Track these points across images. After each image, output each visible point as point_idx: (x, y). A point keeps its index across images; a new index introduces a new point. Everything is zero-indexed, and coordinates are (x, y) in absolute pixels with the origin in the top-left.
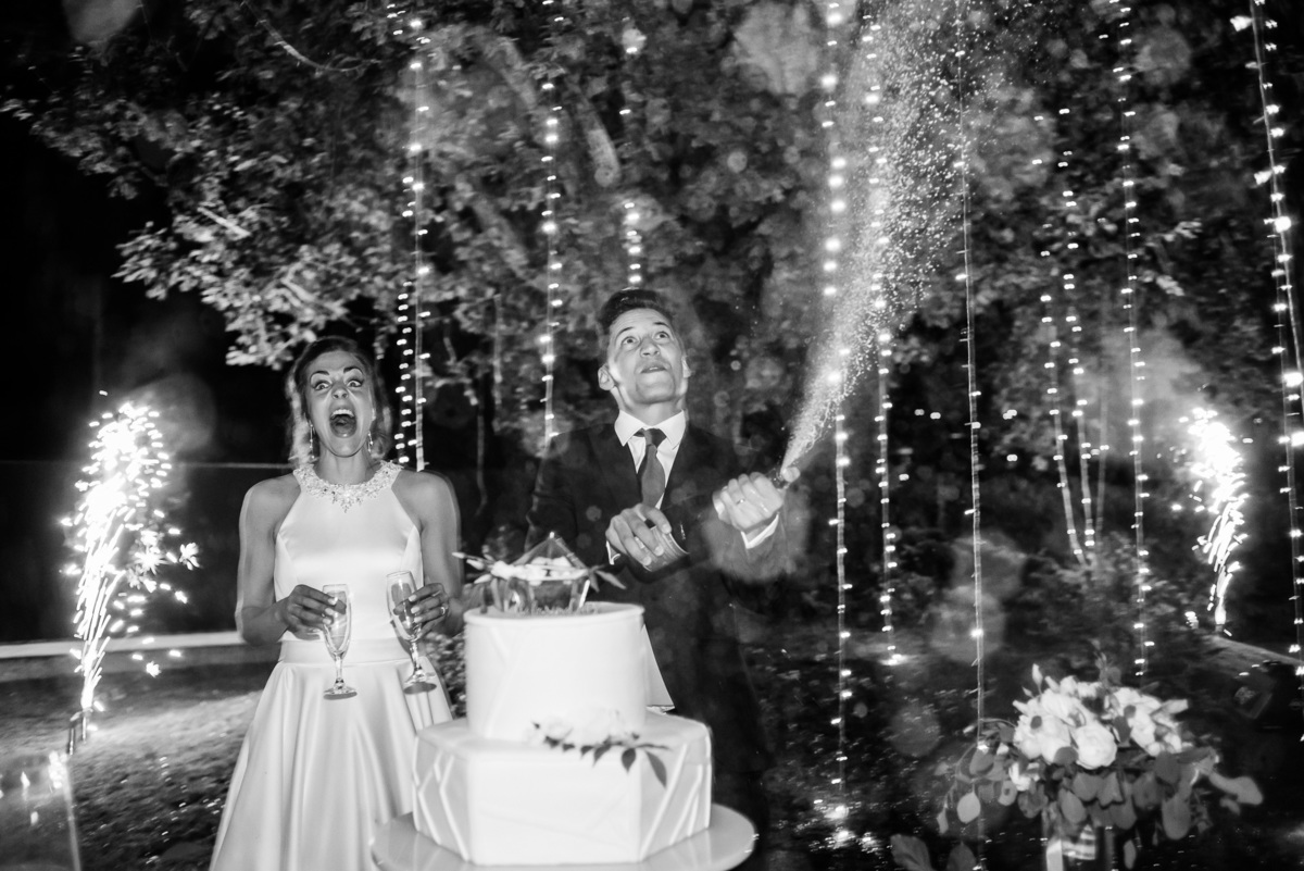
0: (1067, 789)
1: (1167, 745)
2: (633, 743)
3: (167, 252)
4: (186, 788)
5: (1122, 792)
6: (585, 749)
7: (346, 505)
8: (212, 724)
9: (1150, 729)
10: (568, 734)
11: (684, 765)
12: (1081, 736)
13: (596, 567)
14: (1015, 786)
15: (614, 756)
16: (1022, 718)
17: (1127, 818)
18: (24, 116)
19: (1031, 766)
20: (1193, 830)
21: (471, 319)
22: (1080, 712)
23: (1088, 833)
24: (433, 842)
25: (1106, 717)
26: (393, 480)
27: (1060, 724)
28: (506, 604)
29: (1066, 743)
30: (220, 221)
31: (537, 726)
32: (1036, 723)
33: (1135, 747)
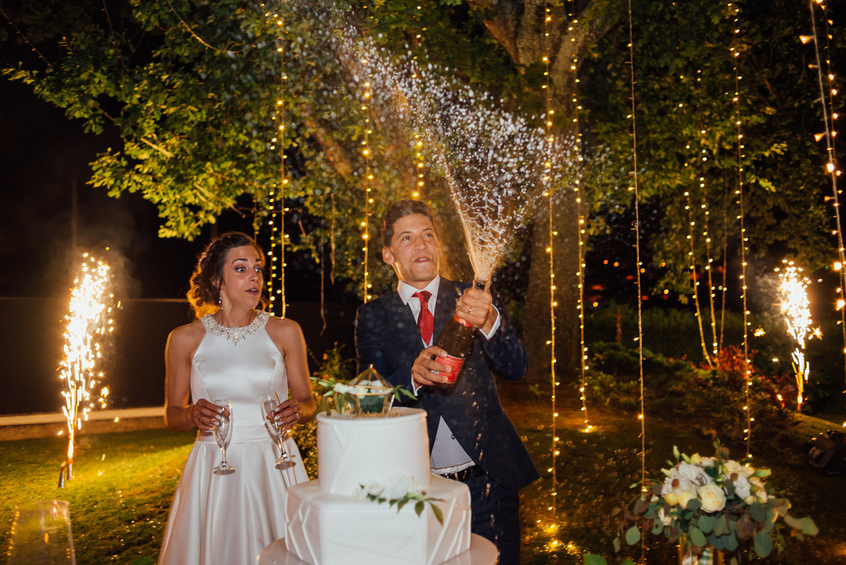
0: (694, 526)
1: (758, 498)
2: (422, 498)
3: (121, 167)
4: (135, 511)
5: (729, 528)
6: (392, 502)
7: (236, 341)
8: (151, 469)
9: (747, 487)
10: (382, 492)
11: (454, 510)
12: (704, 492)
13: (398, 386)
14: (662, 523)
15: (410, 507)
16: (667, 479)
17: (732, 544)
18: (29, 82)
19: (672, 510)
20: (775, 551)
21: (315, 207)
22: (703, 476)
23: (708, 552)
24: (298, 558)
25: (719, 480)
26: (266, 323)
27: (691, 484)
28: (343, 409)
29: (694, 496)
30: (155, 147)
31: (363, 487)
32: (675, 484)
33: (737, 499)
